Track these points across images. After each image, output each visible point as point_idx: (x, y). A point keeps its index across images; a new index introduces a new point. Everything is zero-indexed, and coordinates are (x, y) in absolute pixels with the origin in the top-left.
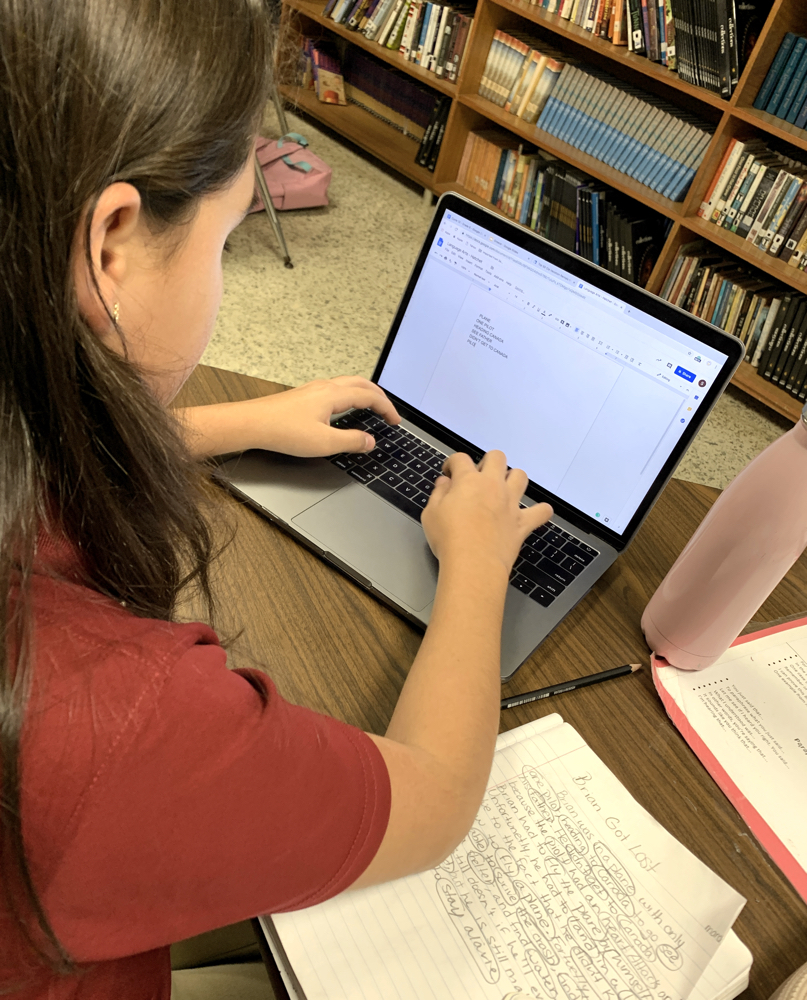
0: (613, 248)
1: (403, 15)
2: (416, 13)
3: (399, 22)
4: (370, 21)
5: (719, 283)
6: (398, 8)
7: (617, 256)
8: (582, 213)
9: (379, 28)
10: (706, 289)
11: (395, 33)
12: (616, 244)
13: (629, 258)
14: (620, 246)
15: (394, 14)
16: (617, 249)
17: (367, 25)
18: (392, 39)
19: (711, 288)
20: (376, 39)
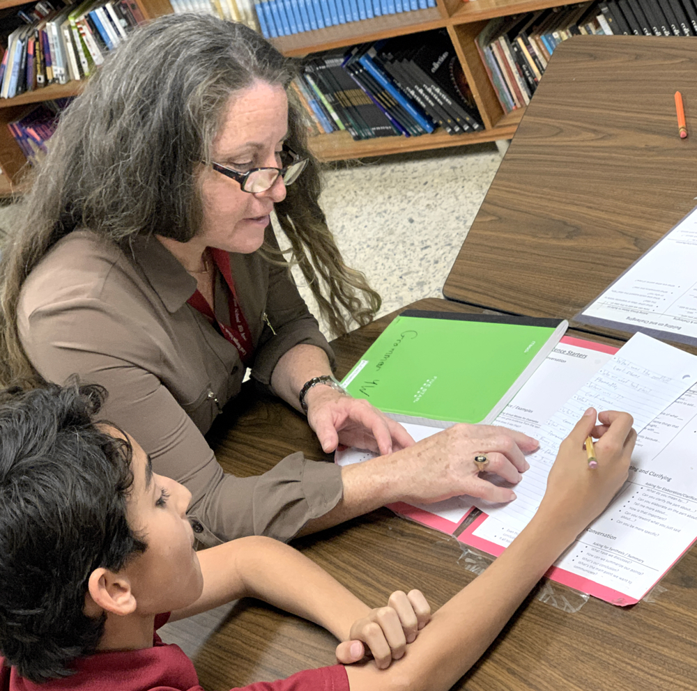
0: (417, 93)
1: (77, 39)
2: (86, 30)
3: (80, 47)
4: (54, 67)
5: (540, 43)
6: (69, 37)
7: (427, 98)
8: (366, 86)
9: (67, 68)
10: (534, 57)
11: (83, 59)
12: (416, 87)
13: (438, 90)
14: (421, 87)
15: (70, 46)
16: (421, 91)
17: (55, 73)
18: (85, 66)
19: (538, 53)
20: (71, 78)
